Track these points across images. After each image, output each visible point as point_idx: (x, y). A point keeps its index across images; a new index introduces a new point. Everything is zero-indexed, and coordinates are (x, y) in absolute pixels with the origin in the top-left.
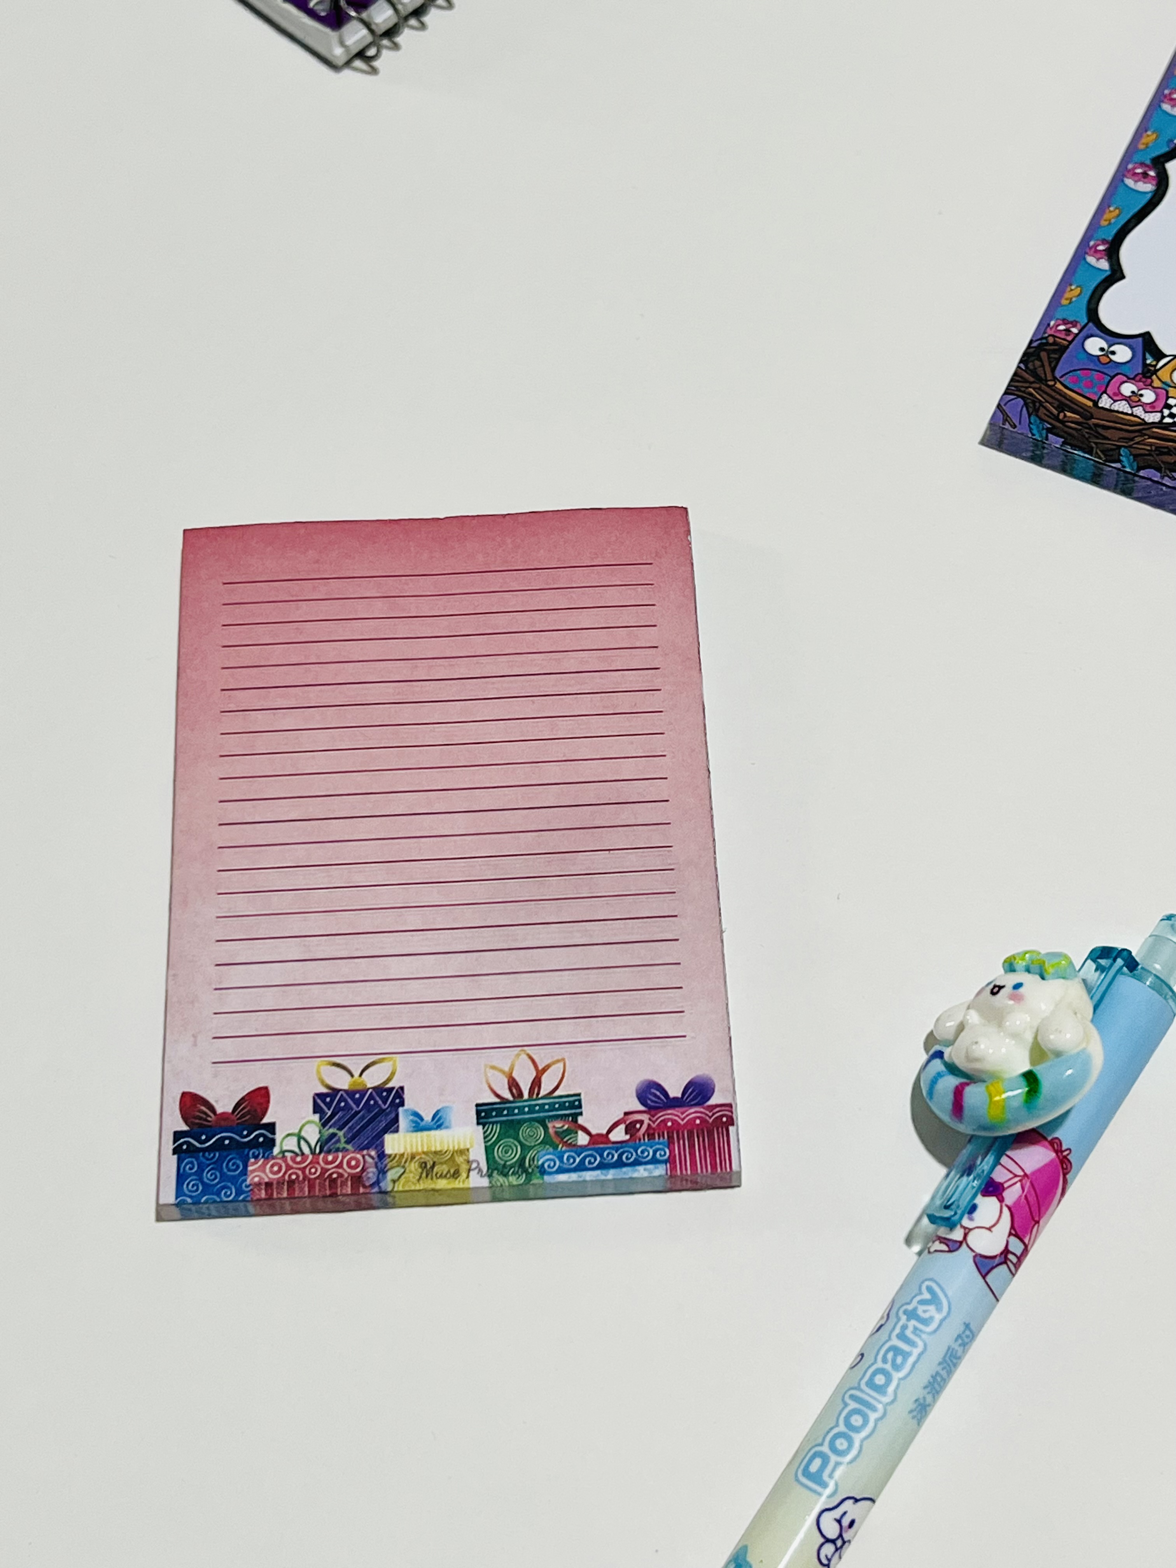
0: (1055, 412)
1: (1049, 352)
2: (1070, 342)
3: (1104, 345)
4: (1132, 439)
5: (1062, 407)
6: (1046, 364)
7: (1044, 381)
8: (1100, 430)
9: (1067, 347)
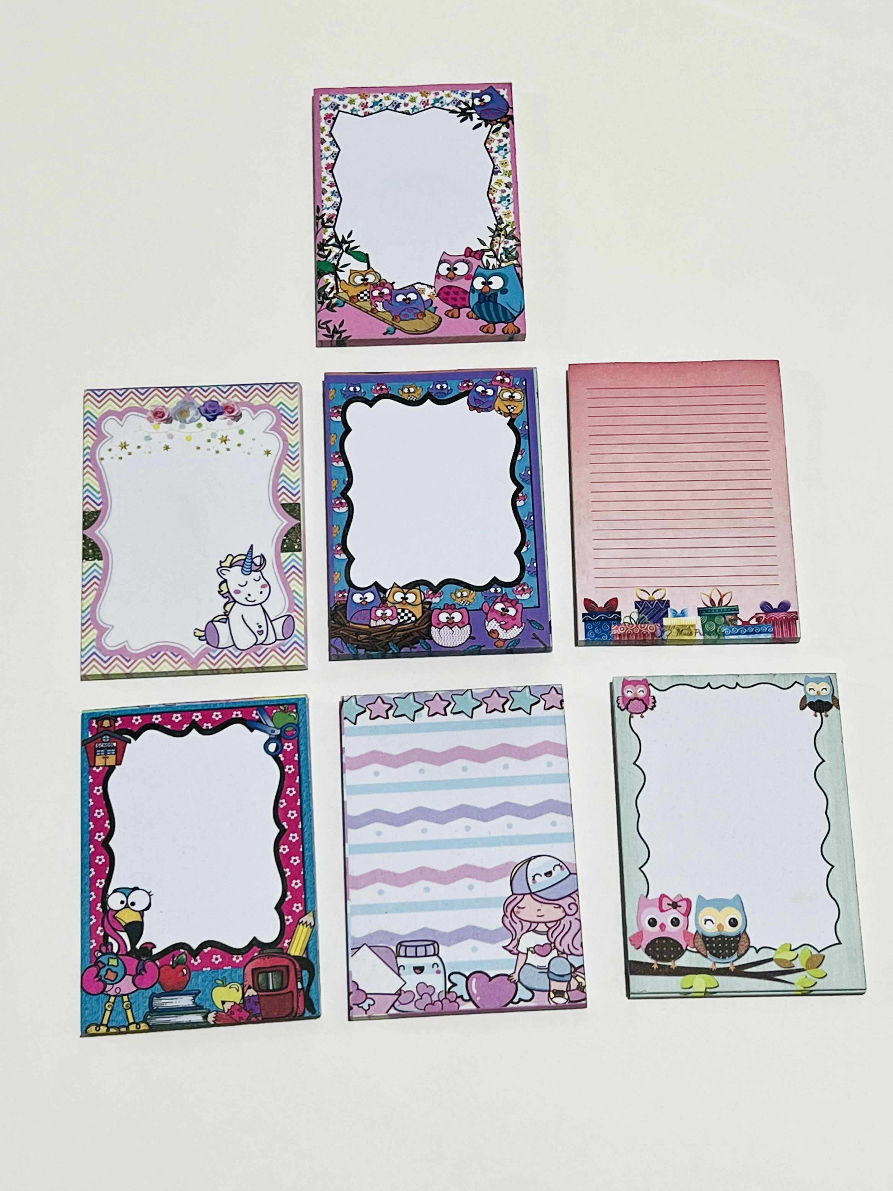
0: (355, 637)
1: (340, 610)
2: (347, 601)
3: (361, 596)
4: (391, 637)
5: (357, 635)
6: (341, 615)
7: (344, 625)
8: (377, 638)
9: (346, 604)
